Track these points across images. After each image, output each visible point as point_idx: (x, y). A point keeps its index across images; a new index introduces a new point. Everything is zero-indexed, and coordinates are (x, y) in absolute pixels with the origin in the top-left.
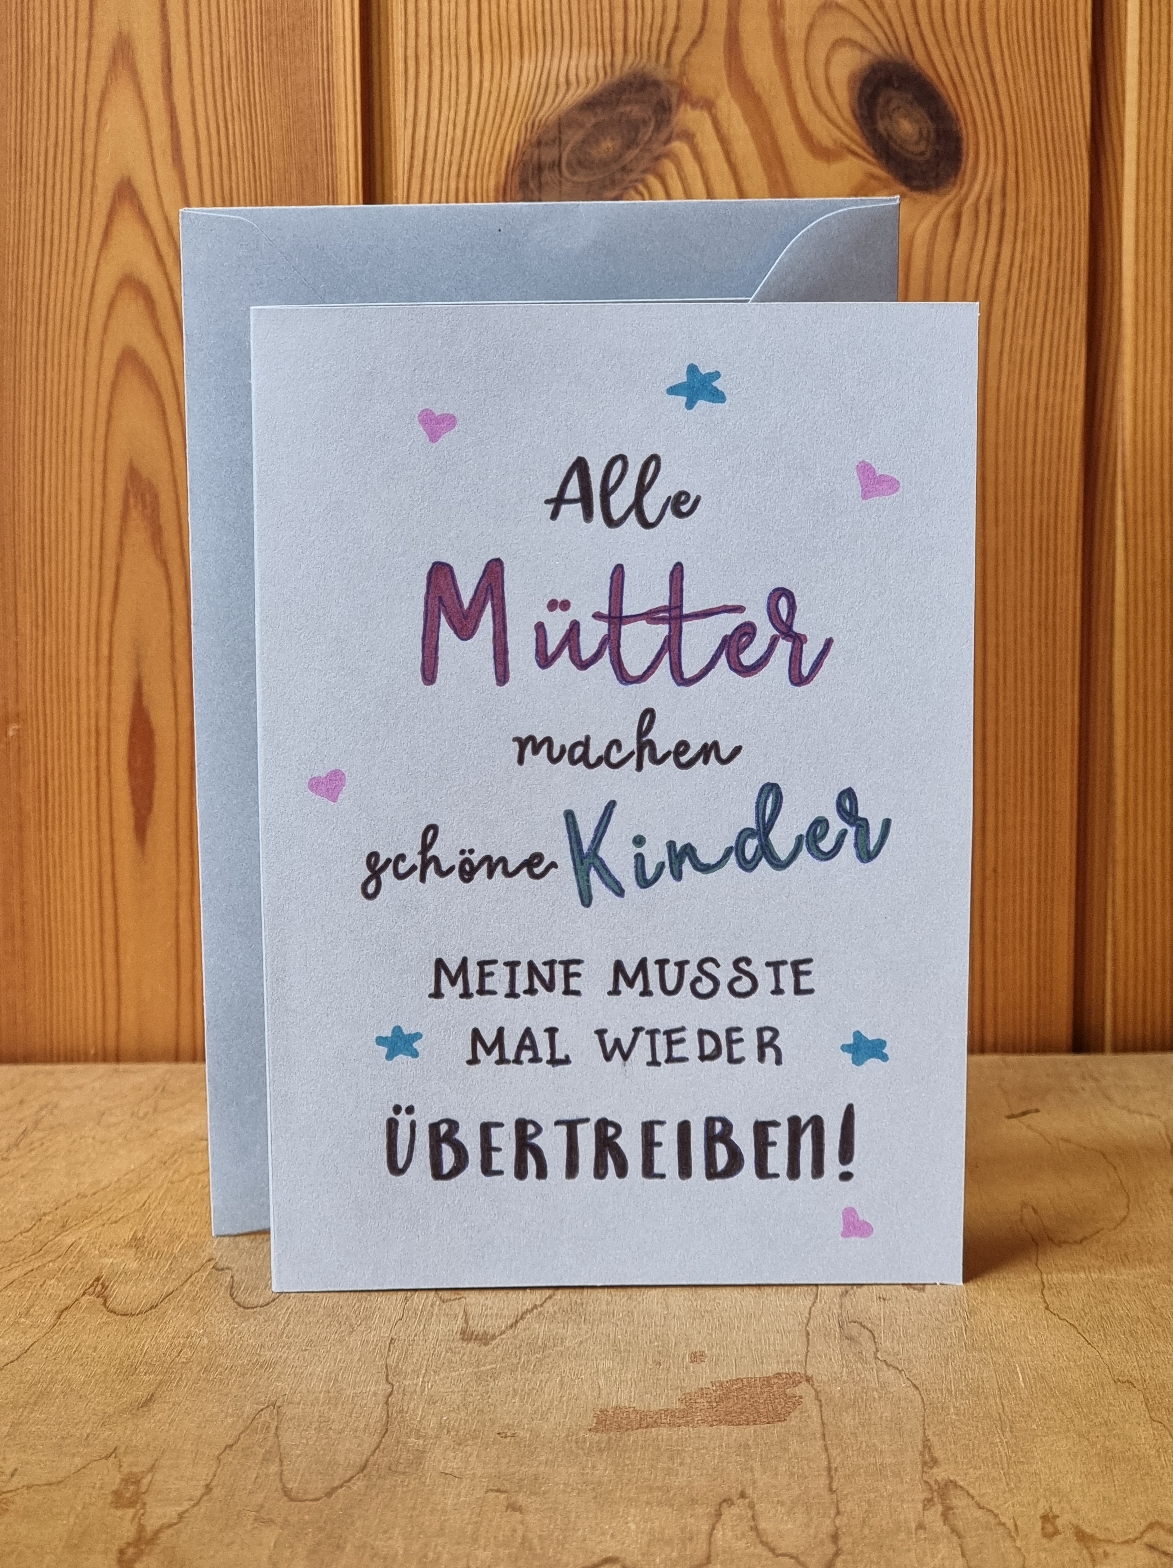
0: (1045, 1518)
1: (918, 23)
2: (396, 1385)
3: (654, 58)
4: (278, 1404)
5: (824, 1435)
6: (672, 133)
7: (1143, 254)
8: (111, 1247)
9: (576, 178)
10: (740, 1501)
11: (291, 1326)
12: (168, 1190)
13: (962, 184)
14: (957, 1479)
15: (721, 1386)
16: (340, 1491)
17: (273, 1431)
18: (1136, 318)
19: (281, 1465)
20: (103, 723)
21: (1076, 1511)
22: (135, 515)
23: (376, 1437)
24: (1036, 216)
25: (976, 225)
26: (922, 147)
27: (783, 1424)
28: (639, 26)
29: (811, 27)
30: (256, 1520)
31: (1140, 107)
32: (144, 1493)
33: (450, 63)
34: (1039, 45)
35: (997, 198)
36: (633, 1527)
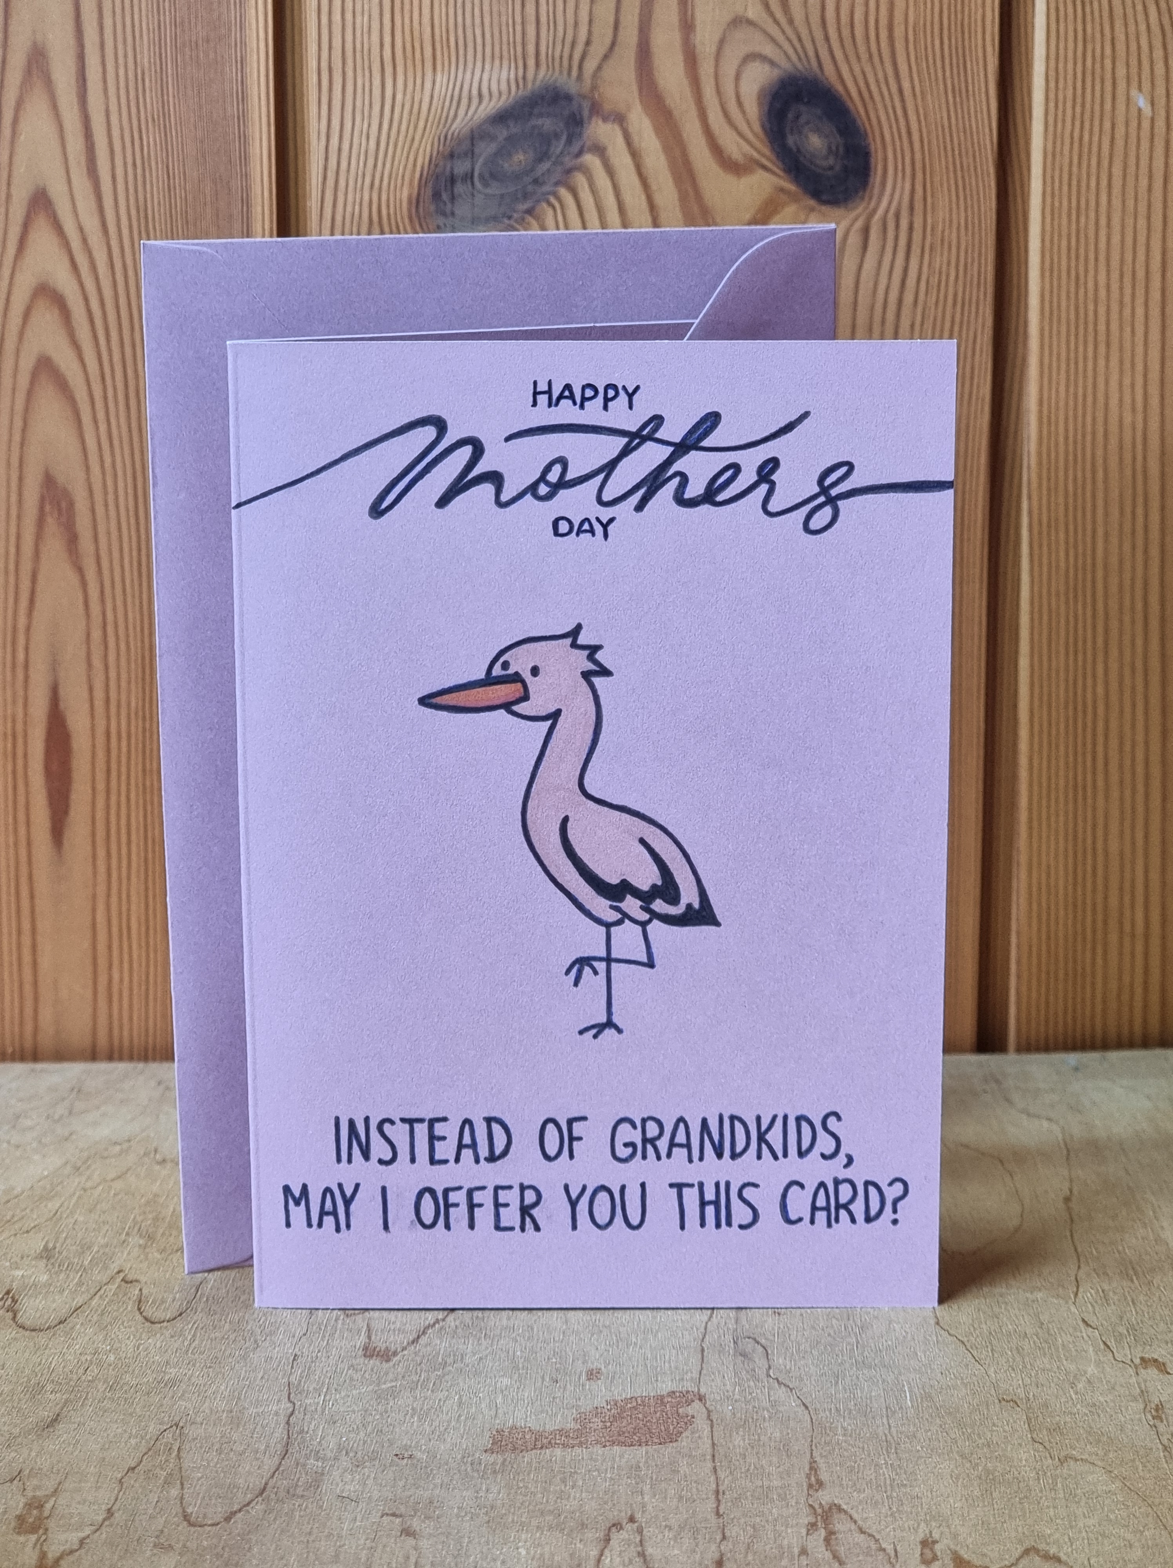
0: (924, 1543)
1: (827, 39)
2: (298, 1404)
3: (565, 73)
4: (181, 1424)
5: (714, 1456)
6: (582, 147)
7: (1048, 269)
8: (22, 1258)
9: (489, 191)
10: (629, 1526)
11: (196, 1342)
12: (80, 1197)
13: (871, 198)
14: (841, 1502)
15: (616, 1404)
16: (239, 1515)
17: (176, 1453)
18: (1042, 330)
19: (182, 1488)
20: (19, 727)
21: (955, 1536)
22: (50, 520)
23: (276, 1460)
24: (943, 232)
25: (885, 239)
26: (831, 161)
27: (674, 1444)
28: (551, 39)
29: (722, 42)
30: (155, 1546)
31: (1046, 122)
32: (47, 1518)
33: (364, 76)
34: (947, 61)
35: (905, 213)
36: (523, 1552)
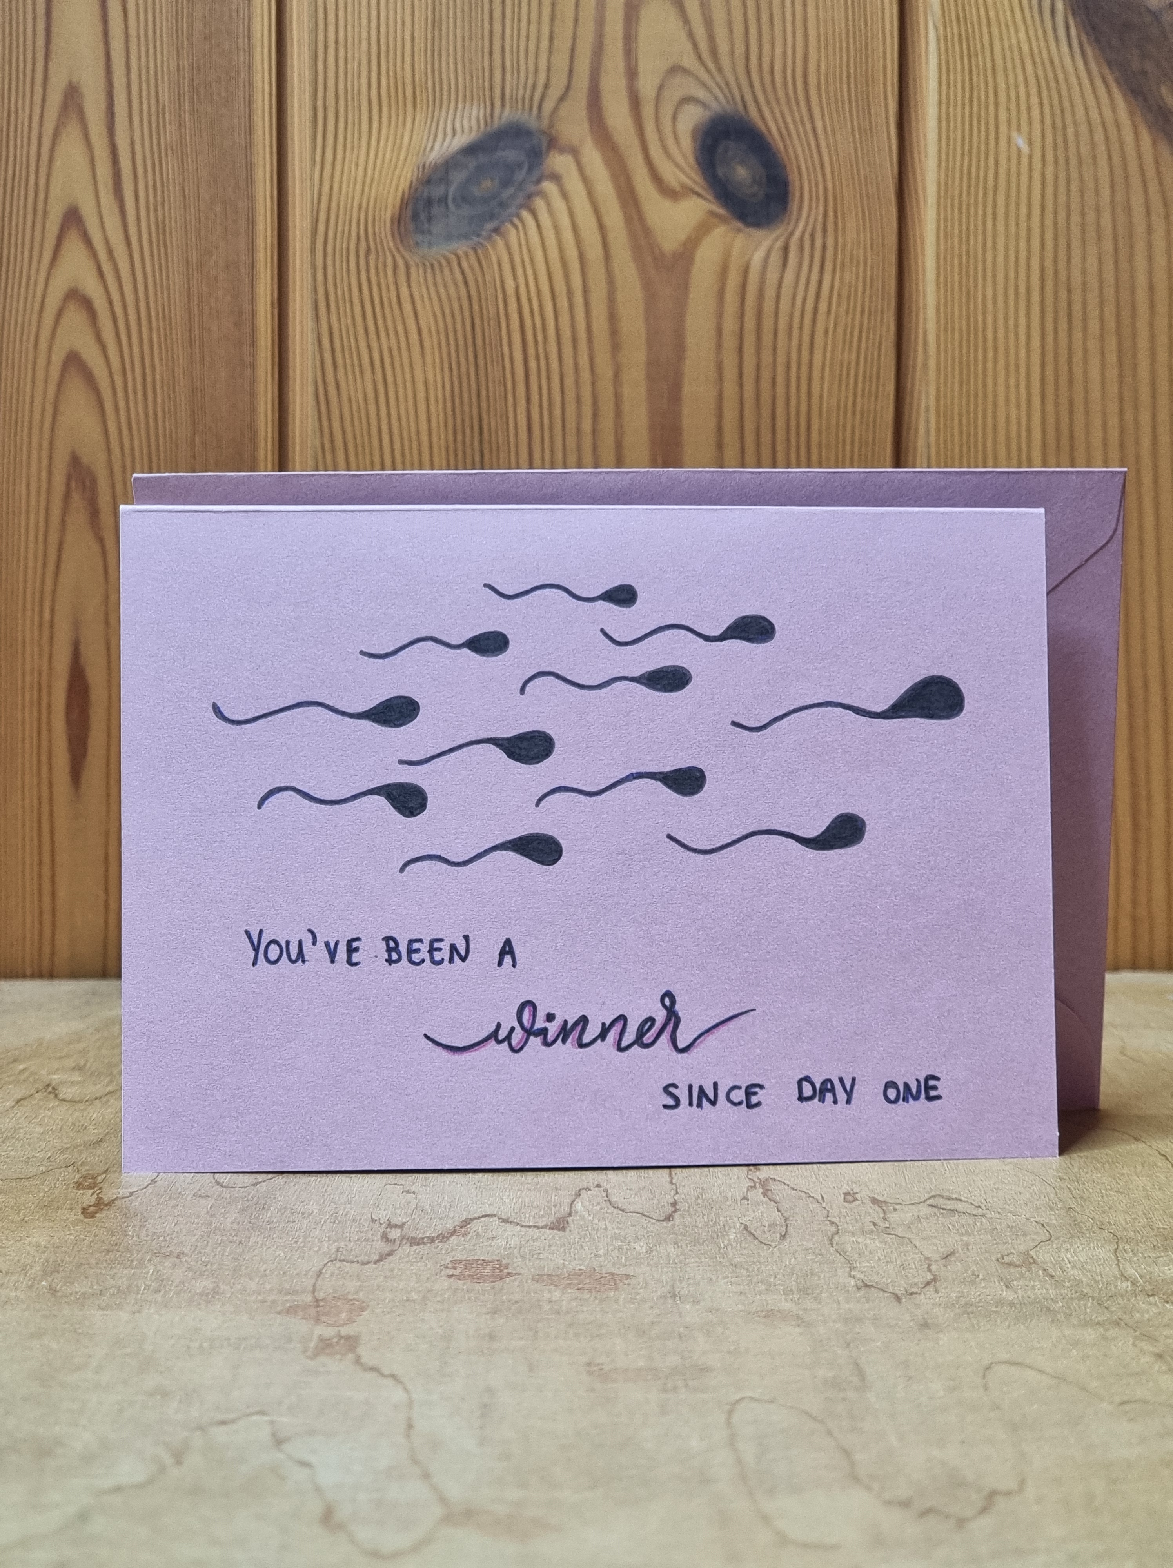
1: (751, 85)
3: (527, 112)
6: (542, 175)
7: (943, 284)
9: (461, 212)
13: (789, 221)
18: (939, 337)
20: (45, 679)
21: (872, 1190)
22: (76, 496)
24: (852, 251)
25: (802, 257)
26: (755, 189)
28: (515, 83)
29: (661, 88)
31: (940, 160)
32: (100, 1183)
33: (354, 112)
34: (853, 100)
35: (819, 235)
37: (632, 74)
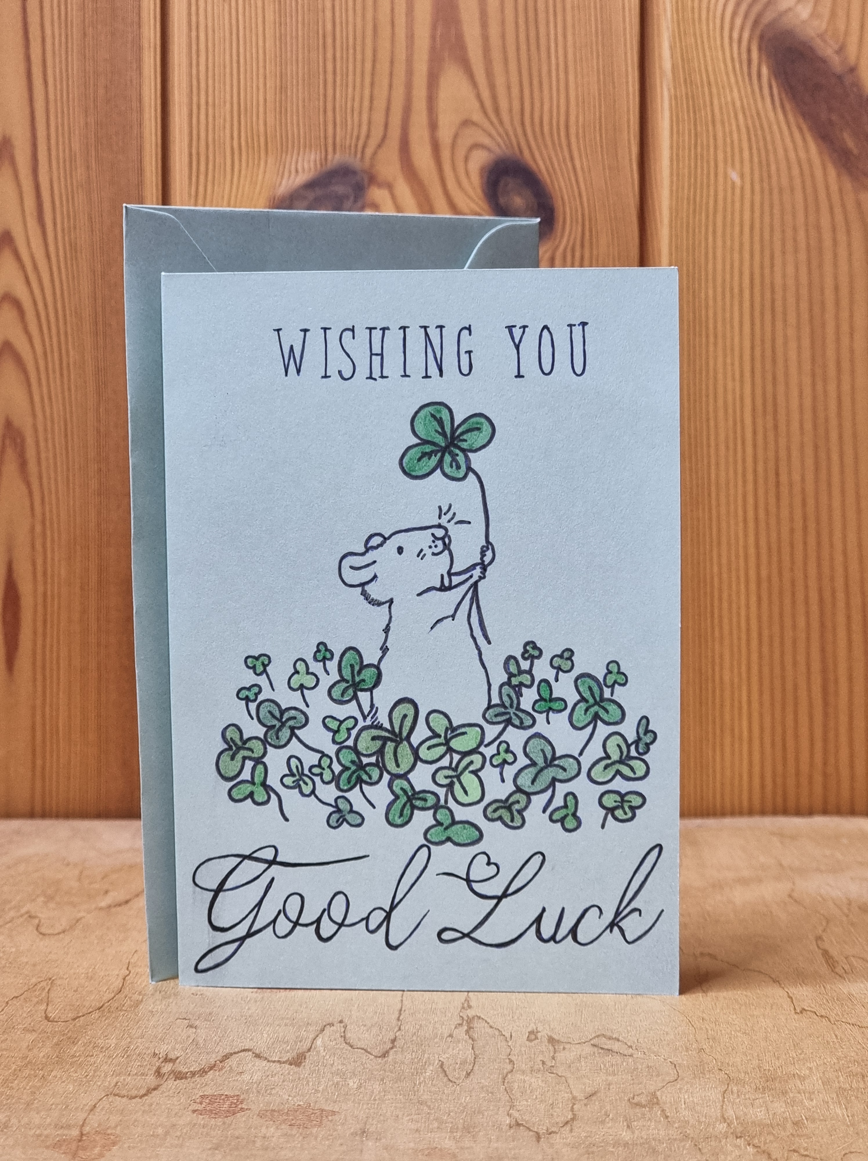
0: (531, 1032)
1: (525, 134)
2: (133, 971)
3: (353, 155)
4: (53, 979)
6: (365, 203)
11: (72, 944)
13: (555, 238)
14: (481, 1015)
16: (82, 1018)
17: (47, 990)
19: (47, 1006)
21: (553, 1029)
22: (9, 450)
29: (456, 136)
31: (672, 190)
33: (220, 159)
35: (577, 248)
36: (266, 1035)
37: (433, 126)
